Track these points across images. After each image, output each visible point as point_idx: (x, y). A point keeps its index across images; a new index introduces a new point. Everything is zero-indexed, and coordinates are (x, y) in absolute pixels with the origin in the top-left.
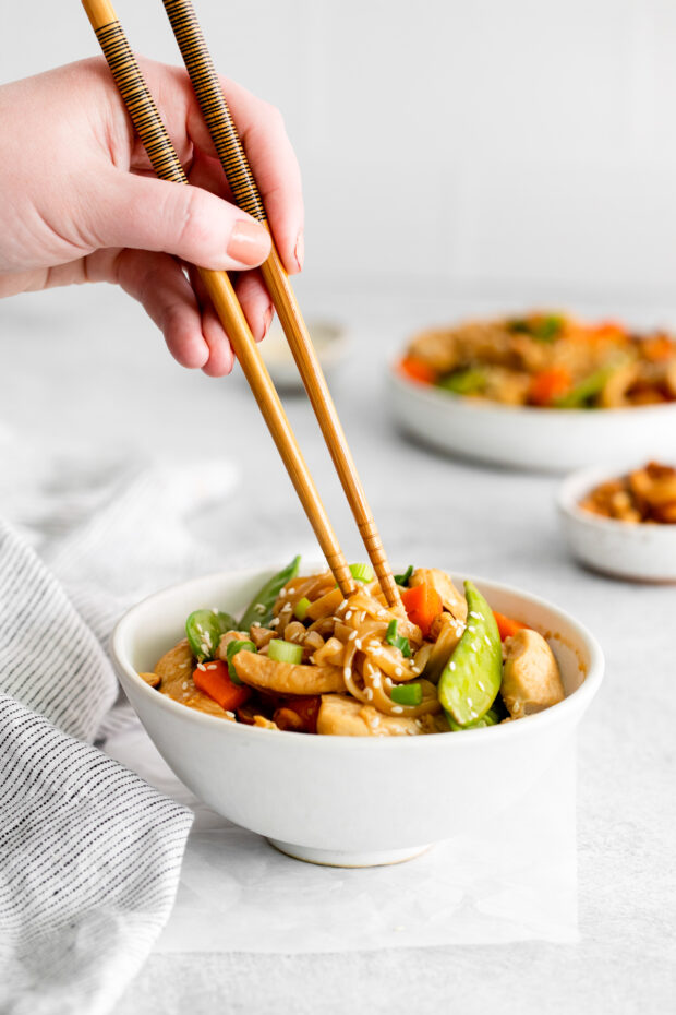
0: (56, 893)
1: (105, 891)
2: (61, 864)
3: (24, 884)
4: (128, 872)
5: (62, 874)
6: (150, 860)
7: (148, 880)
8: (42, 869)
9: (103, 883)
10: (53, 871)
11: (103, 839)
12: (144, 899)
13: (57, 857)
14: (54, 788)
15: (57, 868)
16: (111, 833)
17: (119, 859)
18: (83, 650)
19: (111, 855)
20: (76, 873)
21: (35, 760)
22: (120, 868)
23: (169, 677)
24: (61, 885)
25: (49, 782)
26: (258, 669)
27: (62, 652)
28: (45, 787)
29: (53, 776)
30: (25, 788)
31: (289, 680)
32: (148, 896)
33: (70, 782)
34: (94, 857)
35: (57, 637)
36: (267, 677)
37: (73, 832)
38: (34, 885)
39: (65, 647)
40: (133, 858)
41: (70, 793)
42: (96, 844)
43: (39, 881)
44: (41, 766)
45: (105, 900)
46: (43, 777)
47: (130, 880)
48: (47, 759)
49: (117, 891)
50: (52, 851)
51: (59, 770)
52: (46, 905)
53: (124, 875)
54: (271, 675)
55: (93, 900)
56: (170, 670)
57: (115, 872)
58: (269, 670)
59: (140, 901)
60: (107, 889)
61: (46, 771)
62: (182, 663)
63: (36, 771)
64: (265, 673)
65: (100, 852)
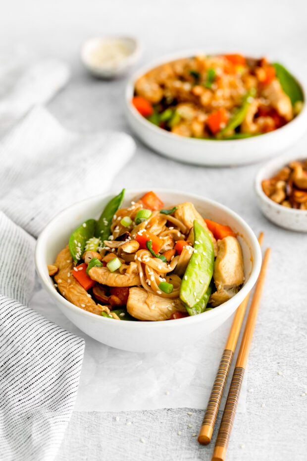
0: (20, 400)
1: (43, 402)
2: (23, 389)
3: (5, 396)
4: (54, 394)
5: (22, 393)
6: (64, 389)
7: (63, 398)
8: (14, 390)
9: (42, 398)
10: (19, 391)
11: (43, 379)
12: (60, 406)
13: (21, 385)
14: (19, 349)
15: (21, 390)
16: (46, 376)
17: (49, 388)
18: (21, 240)
19: (46, 386)
20: (29, 393)
21: (11, 335)
22: (50, 392)
23: (62, 266)
24: (22, 397)
25: (17, 345)
26: (100, 277)
27: (12, 244)
28: (15, 347)
29: (19, 343)
30: (6, 345)
31: (115, 281)
32: (62, 405)
33: (27, 347)
34: (38, 387)
35: (9, 238)
36: (105, 280)
37: (29, 374)
38: (10, 397)
39: (13, 242)
40: (56, 388)
41: (27, 352)
42: (39, 381)
43: (12, 395)
44: (13, 338)
45: (43, 405)
46: (14, 343)
47: (54, 397)
48: (16, 335)
49: (48, 402)
50: (19, 382)
51: (22, 341)
52: (14, 405)
53: (52, 395)
54: (106, 279)
55: (37, 405)
56: (63, 262)
57: (48, 394)
58: (105, 277)
59: (59, 407)
60: (44, 401)
61: (16, 341)
62: (68, 259)
63: (11, 340)
64: (104, 279)
65: (41, 385)
